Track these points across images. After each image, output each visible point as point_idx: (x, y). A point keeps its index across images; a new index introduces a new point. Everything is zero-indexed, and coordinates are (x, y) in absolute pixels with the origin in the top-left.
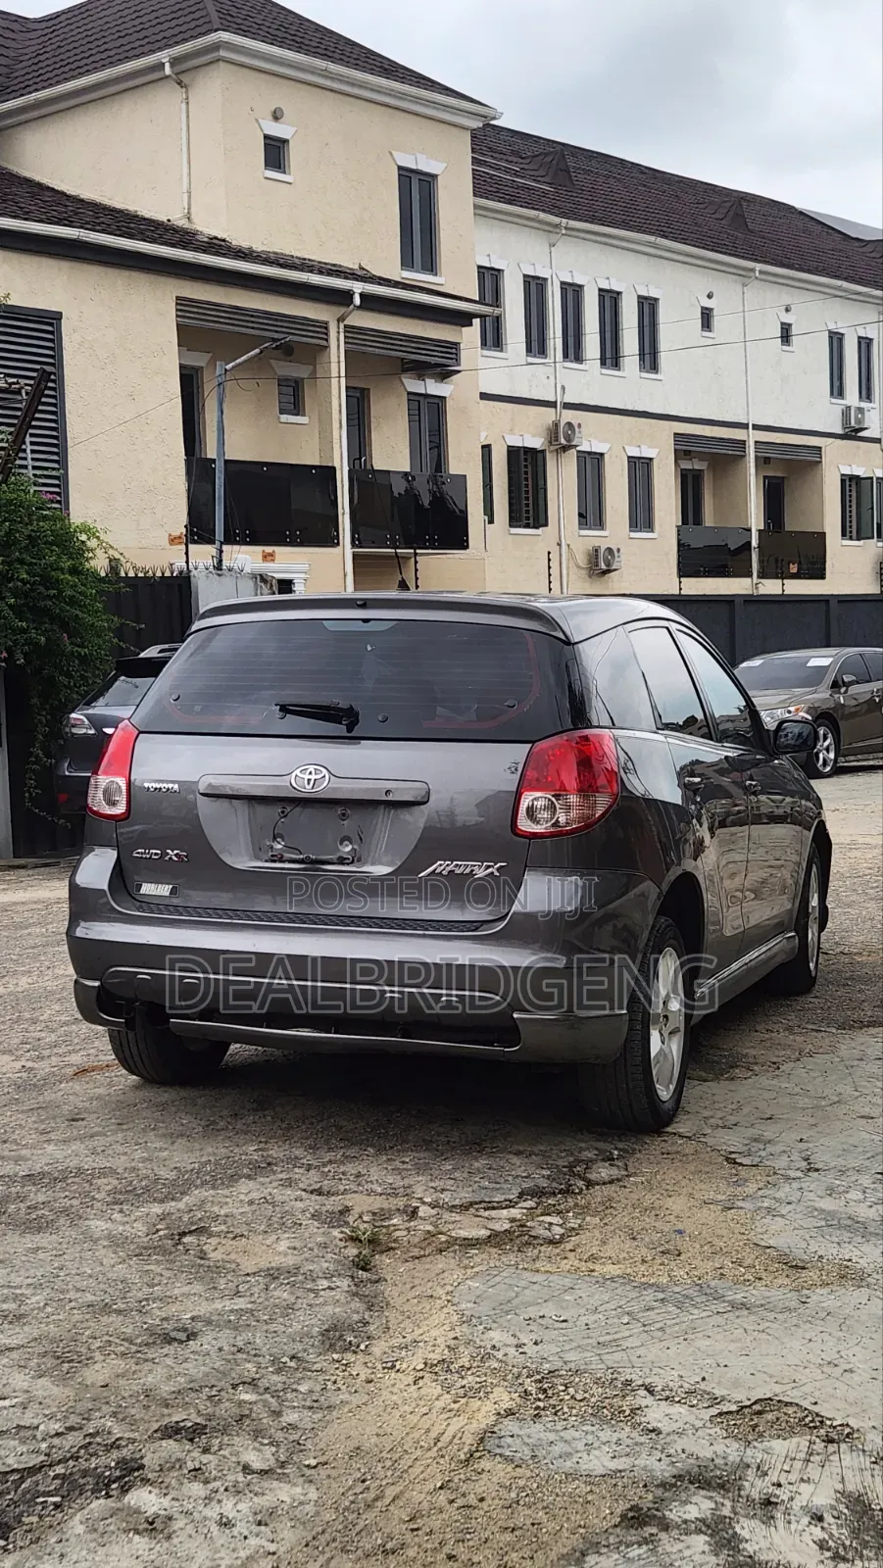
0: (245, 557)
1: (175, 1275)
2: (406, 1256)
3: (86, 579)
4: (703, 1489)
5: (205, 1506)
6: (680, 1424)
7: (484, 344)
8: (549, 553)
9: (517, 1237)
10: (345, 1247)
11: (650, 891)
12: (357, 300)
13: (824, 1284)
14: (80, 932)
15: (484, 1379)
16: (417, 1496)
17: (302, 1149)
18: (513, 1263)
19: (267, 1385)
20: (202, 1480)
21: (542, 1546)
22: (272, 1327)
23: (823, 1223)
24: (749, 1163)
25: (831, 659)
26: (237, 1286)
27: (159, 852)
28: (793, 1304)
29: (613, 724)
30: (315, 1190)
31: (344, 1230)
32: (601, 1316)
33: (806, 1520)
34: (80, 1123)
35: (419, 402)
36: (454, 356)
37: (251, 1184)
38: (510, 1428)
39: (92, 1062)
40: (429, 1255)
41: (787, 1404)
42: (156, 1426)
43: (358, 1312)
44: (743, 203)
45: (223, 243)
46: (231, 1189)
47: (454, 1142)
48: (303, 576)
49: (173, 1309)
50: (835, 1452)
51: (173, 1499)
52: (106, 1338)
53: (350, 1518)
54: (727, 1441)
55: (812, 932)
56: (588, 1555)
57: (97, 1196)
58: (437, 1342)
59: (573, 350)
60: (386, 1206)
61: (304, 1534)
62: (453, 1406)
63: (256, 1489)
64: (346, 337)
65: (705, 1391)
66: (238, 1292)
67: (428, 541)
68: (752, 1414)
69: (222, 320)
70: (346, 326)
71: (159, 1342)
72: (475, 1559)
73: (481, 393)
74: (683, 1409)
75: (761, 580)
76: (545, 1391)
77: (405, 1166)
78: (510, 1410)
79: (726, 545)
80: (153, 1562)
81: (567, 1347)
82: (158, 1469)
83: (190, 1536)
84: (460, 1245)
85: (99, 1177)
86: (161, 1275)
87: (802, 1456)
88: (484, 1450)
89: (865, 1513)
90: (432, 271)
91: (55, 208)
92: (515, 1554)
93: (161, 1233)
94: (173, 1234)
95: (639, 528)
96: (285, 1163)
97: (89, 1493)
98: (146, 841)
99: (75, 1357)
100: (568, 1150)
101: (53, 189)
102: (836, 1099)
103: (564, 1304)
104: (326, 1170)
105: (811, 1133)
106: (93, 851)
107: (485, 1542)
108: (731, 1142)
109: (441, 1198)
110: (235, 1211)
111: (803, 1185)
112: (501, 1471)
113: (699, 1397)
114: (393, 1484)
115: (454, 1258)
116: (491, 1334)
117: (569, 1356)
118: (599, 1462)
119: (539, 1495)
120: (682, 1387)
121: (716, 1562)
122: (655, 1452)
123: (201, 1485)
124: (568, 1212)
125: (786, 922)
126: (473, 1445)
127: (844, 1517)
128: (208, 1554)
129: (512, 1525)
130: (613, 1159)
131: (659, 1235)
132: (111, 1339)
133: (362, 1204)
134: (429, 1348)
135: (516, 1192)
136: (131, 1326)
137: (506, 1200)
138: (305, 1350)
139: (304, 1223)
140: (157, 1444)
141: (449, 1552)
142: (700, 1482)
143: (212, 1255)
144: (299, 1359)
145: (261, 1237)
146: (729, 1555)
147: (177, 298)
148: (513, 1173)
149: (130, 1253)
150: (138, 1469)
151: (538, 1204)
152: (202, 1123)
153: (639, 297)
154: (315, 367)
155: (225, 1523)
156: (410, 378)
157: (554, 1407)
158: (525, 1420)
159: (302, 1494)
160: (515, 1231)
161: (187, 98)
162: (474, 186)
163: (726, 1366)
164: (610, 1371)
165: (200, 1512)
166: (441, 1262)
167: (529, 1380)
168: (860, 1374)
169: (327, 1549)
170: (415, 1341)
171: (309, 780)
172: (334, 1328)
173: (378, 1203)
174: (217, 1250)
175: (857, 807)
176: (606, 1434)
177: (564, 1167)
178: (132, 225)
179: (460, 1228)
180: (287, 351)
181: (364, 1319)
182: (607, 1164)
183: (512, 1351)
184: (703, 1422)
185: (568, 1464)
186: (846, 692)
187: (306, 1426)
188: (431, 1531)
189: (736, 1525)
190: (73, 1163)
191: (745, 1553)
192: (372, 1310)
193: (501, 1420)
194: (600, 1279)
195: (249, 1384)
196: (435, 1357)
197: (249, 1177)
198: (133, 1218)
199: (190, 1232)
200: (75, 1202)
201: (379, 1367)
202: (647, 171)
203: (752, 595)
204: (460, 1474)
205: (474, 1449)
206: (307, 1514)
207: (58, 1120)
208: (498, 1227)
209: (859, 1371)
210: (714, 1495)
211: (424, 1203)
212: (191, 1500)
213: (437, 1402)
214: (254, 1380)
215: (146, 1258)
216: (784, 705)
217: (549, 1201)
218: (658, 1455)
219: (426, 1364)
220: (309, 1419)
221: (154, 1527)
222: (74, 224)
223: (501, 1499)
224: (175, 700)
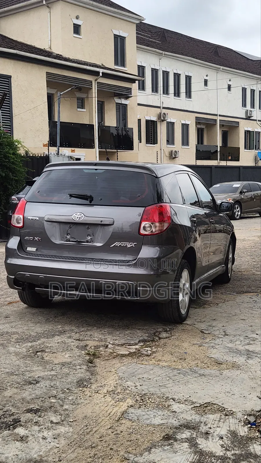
0: (66, 151)
1: (34, 364)
2: (103, 359)
3: (17, 156)
4: (188, 429)
5: (38, 433)
6: (182, 410)
7: (139, 89)
8: (157, 152)
9: (137, 354)
10: (86, 356)
11: (180, 252)
12: (101, 74)
13: (227, 369)
14: (8, 262)
15: (124, 396)
16: (103, 431)
17: (75, 327)
18: (135, 362)
19: (60, 397)
20: (38, 425)
21: (139, 446)
22: (62, 380)
23: (228, 351)
24: (207, 333)
25: (240, 185)
26: (52, 368)
27: (32, 238)
28: (218, 375)
29: (171, 202)
30: (78, 339)
31: (86, 351)
32: (161, 377)
33: (218, 438)
34: (8, 318)
35: (119, 106)
36: (130, 92)
37: (59, 337)
38: (131, 411)
39: (13, 300)
40: (111, 359)
41: (215, 404)
42: (25, 409)
43: (88, 376)
44: (217, 48)
45: (61, 56)
46: (52, 339)
47: (120, 326)
48: (84, 157)
49: (33, 374)
50: (228, 419)
51: (29, 431)
52: (12, 382)
53: (82, 437)
54: (195, 415)
55: (230, 265)
56: (152, 449)
57: (12, 340)
58: (111, 385)
59: (166, 91)
60: (98, 344)
61: (68, 442)
62: (115, 404)
63: (54, 428)
64: (97, 85)
65: (190, 400)
66: (53, 369)
67: (121, 147)
68: (204, 407)
69: (60, 79)
70: (97, 82)
71: (27, 384)
72: (119, 450)
73: (138, 104)
74: (183, 406)
75: (221, 161)
76: (142, 400)
77: (105, 333)
78: (132, 405)
79: (210, 151)
80: (22, 449)
81: (150, 387)
82: (25, 422)
83: (33, 442)
84: (120, 356)
85: (13, 335)
86: (30, 364)
87: (218, 420)
88: (123, 417)
89: (236, 436)
90: (124, 66)
91: (9, 44)
92: (131, 448)
93: (31, 351)
94: (34, 352)
95: (184, 145)
96: (69, 331)
97: (3, 429)
98: (29, 235)
99: (2, 388)
100: (154, 328)
101: (9, 38)
102: (234, 314)
103: (150, 374)
104: (82, 333)
105: (227, 324)
106: (13, 237)
107: (122, 445)
108: (202, 327)
109: (115, 342)
110: (53, 345)
111: (223, 340)
112: (128, 423)
113: (188, 402)
114: (95, 427)
115: (118, 360)
116: (128, 382)
117: (150, 390)
118: (157, 421)
119: (139, 431)
120: (183, 399)
121: (190, 451)
122: (174, 418)
123: (38, 427)
124: (153, 347)
125: (222, 262)
126: (120, 416)
127: (229, 438)
128: (38, 447)
129: (130, 440)
130: (167, 331)
131: (179, 354)
132: (13, 383)
133: (91, 344)
134: (109, 387)
135: (138, 340)
136: (19, 379)
137: (134, 343)
138: (72, 387)
139: (74, 349)
140: (25, 414)
141: (111, 447)
142: (187, 427)
143: (45, 358)
144: (69, 389)
145: (60, 353)
146: (194, 449)
147: (47, 72)
148: (137, 335)
149: (21, 357)
150: (19, 422)
151: (144, 344)
152: (45, 319)
153: (186, 76)
154: (88, 94)
155: (44, 438)
156: (117, 98)
157: (145, 404)
158: (136, 408)
159: (68, 430)
160: (137, 352)
161: (50, 11)
162: (137, 41)
163: (197, 393)
164: (162, 394)
165: (37, 435)
166: (115, 361)
167: (138, 396)
168: (236, 396)
169: (74, 446)
170: (105, 385)
171: (78, 217)
172: (81, 380)
173: (96, 343)
174: (47, 357)
175: (246, 229)
176: (160, 413)
177: (152, 333)
178: (33, 50)
179: (120, 351)
180: (80, 89)
181: (90, 378)
182: (165, 333)
183: (133, 388)
184: (189, 409)
185: (148, 421)
186: (244, 195)
187: (70, 410)
188: (106, 441)
189: (197, 440)
190: (6, 330)
191: (199, 448)
192: (92, 375)
193: (129, 408)
194: (161, 367)
195: (54, 397)
196: (111, 389)
197: (58, 335)
198: (22, 347)
199: (39, 351)
200: (5, 342)
201: (93, 392)
202: (190, 38)
203: (218, 166)
204: (116, 424)
205: (120, 417)
206: (69, 436)
207: (2, 317)
208: (131, 351)
209: (236, 394)
210: (191, 431)
211: (110, 344)
212: (34, 431)
213: (110, 403)
214: (55, 396)
215: (25, 359)
216: (225, 198)
217: (147, 344)
218: (175, 419)
219: (107, 391)
220: (71, 407)
221: (23, 439)
222: (15, 49)
223: (127, 432)
224: (38, 192)
